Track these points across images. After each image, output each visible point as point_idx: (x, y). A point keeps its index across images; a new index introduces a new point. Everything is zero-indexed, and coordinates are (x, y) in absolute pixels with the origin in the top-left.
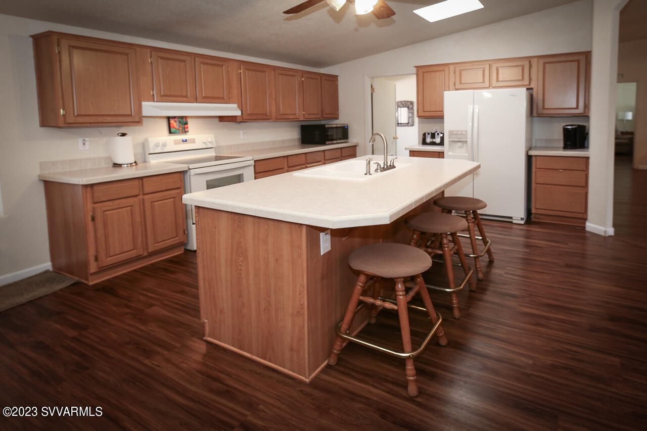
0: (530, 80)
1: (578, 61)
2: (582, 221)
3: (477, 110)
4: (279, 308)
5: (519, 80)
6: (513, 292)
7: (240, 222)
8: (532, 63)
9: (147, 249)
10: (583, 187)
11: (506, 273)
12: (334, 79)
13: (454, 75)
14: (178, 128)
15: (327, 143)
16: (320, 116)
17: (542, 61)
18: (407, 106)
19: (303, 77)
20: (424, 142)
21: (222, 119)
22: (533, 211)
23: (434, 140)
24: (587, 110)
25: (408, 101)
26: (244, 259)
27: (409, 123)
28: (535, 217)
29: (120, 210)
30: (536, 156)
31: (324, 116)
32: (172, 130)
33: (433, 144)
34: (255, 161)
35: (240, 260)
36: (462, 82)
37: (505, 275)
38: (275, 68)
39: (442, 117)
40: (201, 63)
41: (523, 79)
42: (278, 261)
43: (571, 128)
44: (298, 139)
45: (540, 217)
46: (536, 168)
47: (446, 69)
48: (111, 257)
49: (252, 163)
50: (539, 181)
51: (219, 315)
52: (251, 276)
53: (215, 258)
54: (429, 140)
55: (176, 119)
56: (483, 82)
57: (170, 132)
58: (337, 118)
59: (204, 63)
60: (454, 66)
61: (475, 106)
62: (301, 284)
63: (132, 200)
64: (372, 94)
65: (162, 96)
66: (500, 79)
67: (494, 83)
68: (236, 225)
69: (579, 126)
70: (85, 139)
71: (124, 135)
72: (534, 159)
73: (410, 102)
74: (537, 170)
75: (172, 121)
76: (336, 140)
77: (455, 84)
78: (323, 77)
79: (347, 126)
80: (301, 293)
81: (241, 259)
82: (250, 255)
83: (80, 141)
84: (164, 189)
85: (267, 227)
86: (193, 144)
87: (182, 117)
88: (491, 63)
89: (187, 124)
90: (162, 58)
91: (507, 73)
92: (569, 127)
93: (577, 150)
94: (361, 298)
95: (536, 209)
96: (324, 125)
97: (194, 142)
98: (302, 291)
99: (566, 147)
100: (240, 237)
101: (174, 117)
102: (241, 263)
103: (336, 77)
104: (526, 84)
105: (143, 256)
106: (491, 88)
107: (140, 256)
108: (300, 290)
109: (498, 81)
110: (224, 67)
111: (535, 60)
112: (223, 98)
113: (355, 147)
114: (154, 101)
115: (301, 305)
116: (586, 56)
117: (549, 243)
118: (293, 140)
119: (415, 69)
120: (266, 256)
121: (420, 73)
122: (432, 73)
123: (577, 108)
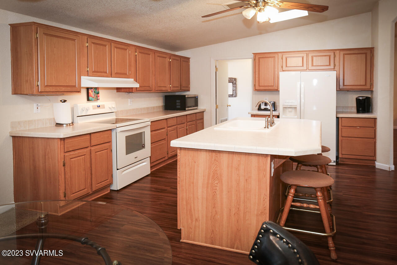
0: (335, 65)
1: (366, 54)
2: (372, 162)
3: (302, 86)
4: (246, 212)
5: (327, 66)
6: (355, 205)
7: (217, 157)
8: (335, 53)
9: (92, 188)
10: (373, 138)
11: (343, 194)
12: (187, 60)
13: (282, 60)
14: (93, 96)
15: (187, 109)
16: (179, 89)
17: (342, 53)
18: (232, 82)
19: (170, 59)
20: (260, 109)
21: (119, 89)
22: (340, 156)
23: (267, 107)
24: (372, 87)
25: (232, 78)
26: (219, 182)
27: (233, 94)
28: (341, 161)
29: (79, 158)
30: (342, 118)
31: (182, 89)
32: (90, 98)
33: (266, 110)
34: (151, 122)
35: (215, 182)
36: (287, 66)
37: (343, 195)
38: (155, 52)
39: (277, 91)
40: (115, 47)
41: (330, 65)
42: (247, 180)
43: (362, 99)
44: (162, 106)
45: (344, 160)
46: (342, 126)
47: (276, 56)
48: (73, 194)
49: (149, 123)
50: (343, 135)
51: (194, 222)
52: (225, 193)
53: (193, 183)
54: (263, 107)
55: (92, 90)
56: (303, 66)
57: (88, 100)
58: (189, 90)
59: (116, 48)
60: (282, 54)
61: (301, 83)
62: (265, 194)
63: (85, 150)
64: (216, 72)
65: (93, 72)
66: (314, 64)
67: (310, 67)
68: (213, 159)
69: (367, 97)
70: (38, 104)
71: (65, 101)
72: (340, 120)
73: (234, 78)
74: (343, 127)
75: (90, 91)
76: (190, 107)
77: (282, 67)
78: (182, 59)
79: (198, 97)
80: (264, 200)
81: (217, 182)
82: (225, 179)
83: (35, 106)
84: (102, 143)
85: (239, 159)
86: (103, 109)
87: (96, 88)
88: (308, 53)
89: (98, 93)
90: (93, 43)
91: (318, 61)
92: (361, 98)
93: (366, 113)
94: (292, 204)
95: (342, 154)
96: (185, 96)
97: (104, 108)
98: (266, 198)
99: (358, 112)
100: (216, 167)
101: (92, 88)
102: (216, 185)
103: (189, 59)
104: (332, 68)
105: (90, 193)
106: (308, 70)
107: (88, 193)
108: (264, 198)
109: (312, 65)
110: (127, 50)
111: (338, 52)
112: (126, 74)
113: (202, 112)
114: (88, 76)
115: (265, 207)
116: (371, 51)
117: (359, 176)
118: (159, 106)
119: (253, 55)
120: (238, 178)
121: (257, 58)
122: (266, 59)
123: (365, 85)
